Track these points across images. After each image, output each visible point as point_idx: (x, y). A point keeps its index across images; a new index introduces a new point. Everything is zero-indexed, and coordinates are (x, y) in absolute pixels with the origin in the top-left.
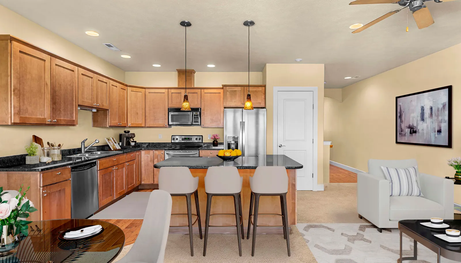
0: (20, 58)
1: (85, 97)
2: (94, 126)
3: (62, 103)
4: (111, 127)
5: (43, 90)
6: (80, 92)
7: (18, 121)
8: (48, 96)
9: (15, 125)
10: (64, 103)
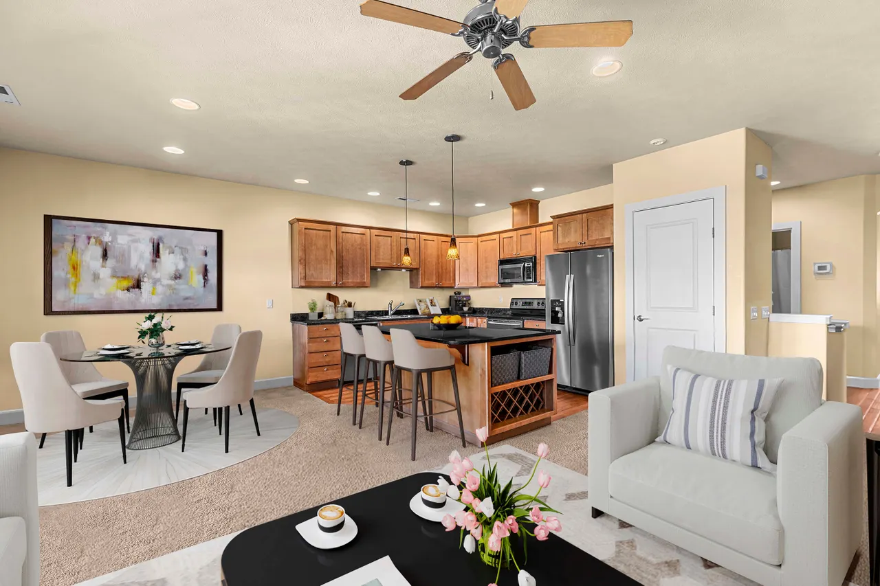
0: (305, 234)
1: (381, 257)
2: (412, 287)
3: (350, 265)
4: (422, 287)
5: (329, 258)
6: (373, 254)
7: (303, 284)
8: (334, 262)
9: (302, 287)
10: (353, 266)
